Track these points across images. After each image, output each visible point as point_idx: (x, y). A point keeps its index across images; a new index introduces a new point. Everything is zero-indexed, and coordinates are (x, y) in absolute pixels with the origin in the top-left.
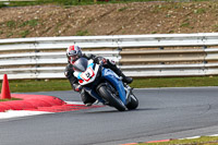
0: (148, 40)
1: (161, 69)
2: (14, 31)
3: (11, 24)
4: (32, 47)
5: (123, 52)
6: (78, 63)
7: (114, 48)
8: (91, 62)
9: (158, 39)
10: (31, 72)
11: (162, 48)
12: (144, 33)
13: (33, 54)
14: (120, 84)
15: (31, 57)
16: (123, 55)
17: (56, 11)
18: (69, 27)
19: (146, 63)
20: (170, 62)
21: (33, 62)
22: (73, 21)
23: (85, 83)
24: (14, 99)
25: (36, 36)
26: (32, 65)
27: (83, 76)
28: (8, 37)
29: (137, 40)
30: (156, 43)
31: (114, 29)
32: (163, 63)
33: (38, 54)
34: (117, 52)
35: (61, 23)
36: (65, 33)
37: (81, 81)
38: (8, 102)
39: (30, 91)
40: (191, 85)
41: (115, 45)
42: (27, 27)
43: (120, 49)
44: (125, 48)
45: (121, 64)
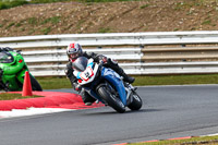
0: (170, 38)
1: (182, 66)
2: (35, 28)
3: (33, 21)
4: (54, 44)
5: (145, 49)
6: (77, 62)
7: (136, 46)
8: (91, 61)
9: (180, 36)
10: (53, 69)
11: (184, 45)
12: (166, 30)
13: (55, 51)
14: (121, 84)
15: (53, 54)
16: (144, 52)
17: (78, 8)
18: (91, 24)
19: (168, 60)
20: (192, 60)
21: (55, 59)
22: (95, 19)
23: (84, 82)
24: (36, 96)
25: (58, 33)
26: (54, 63)
27: (82, 75)
28: (30, 34)
29: (159, 37)
30: (178, 41)
31: (136, 26)
32: (185, 60)
33: (60, 51)
34: (139, 49)
35: (83, 20)
36: (87, 31)
37: (81, 80)
38: (30, 99)
39: (52, 88)
40: (212, 82)
41: (137, 42)
42: (49, 24)
43: (142, 46)
44: (147, 45)
45: (143, 61)
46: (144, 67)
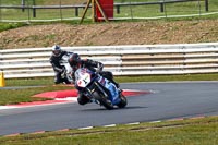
0: (142, 49)
11: (152, 54)
16: (123, 60)
17: (68, 29)
18: (78, 40)
30: (148, 51)
32: (152, 65)
34: (119, 57)
36: (76, 44)
43: (121, 55)
45: (122, 66)
46: (123, 70)
